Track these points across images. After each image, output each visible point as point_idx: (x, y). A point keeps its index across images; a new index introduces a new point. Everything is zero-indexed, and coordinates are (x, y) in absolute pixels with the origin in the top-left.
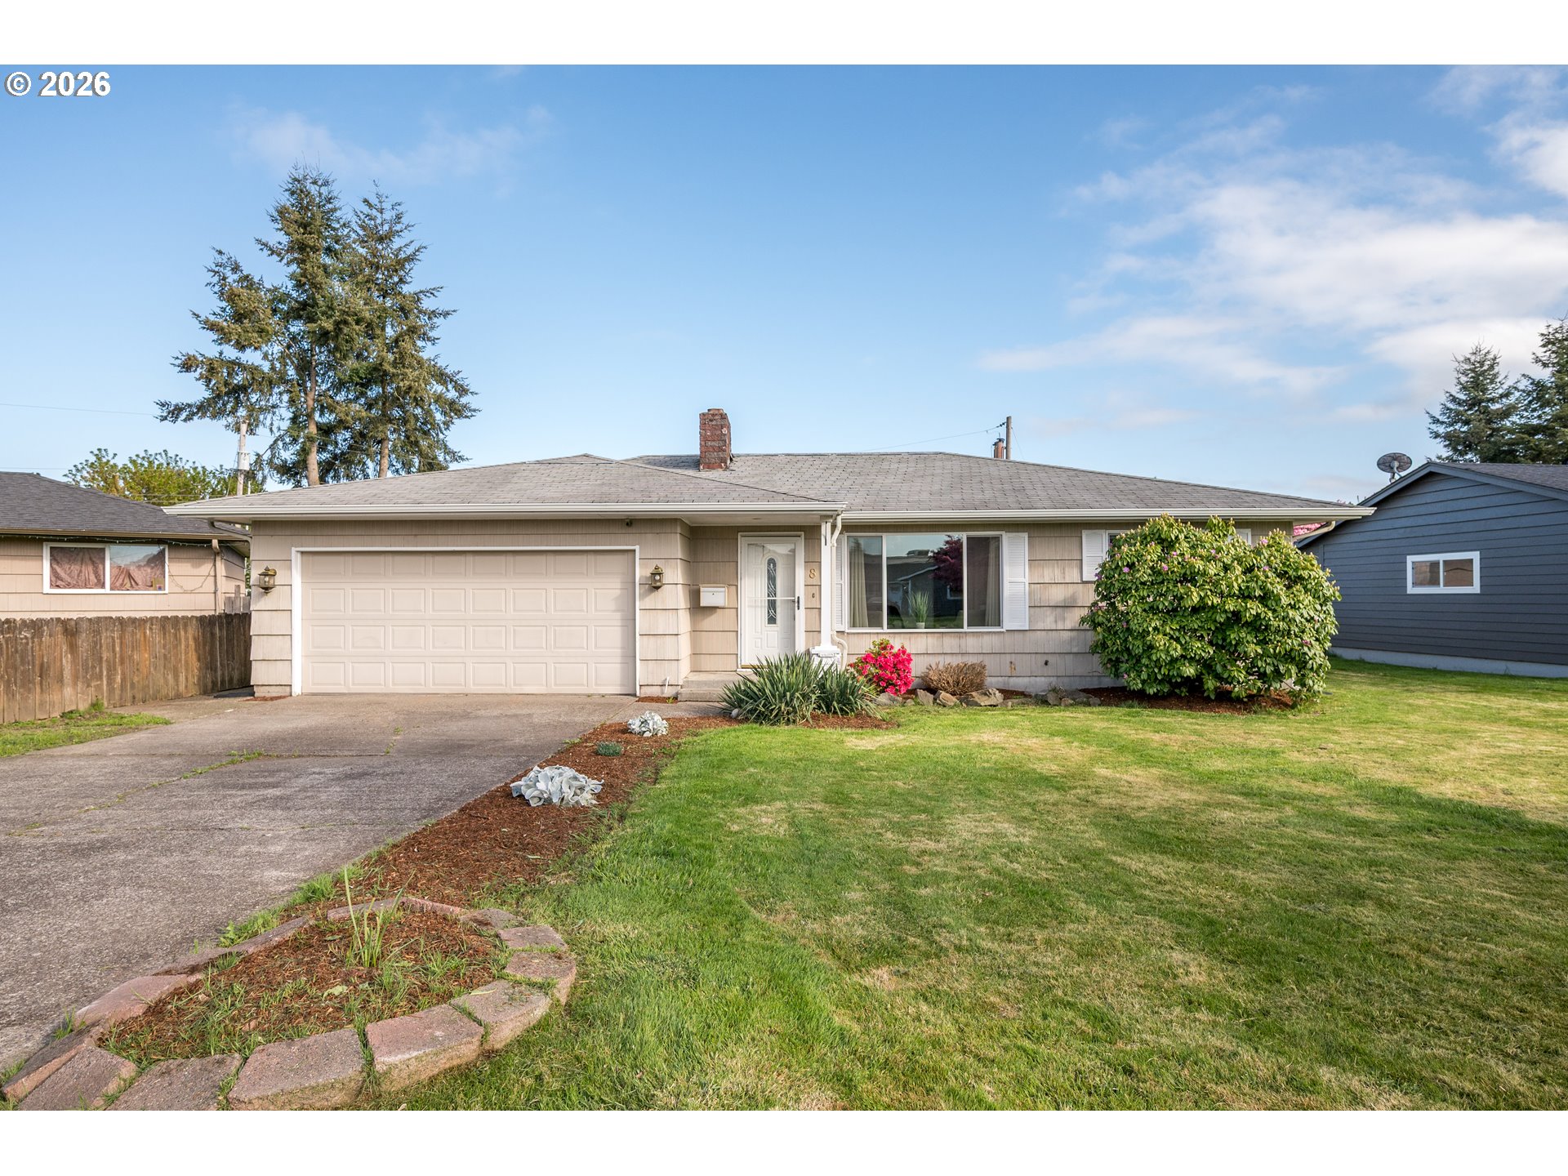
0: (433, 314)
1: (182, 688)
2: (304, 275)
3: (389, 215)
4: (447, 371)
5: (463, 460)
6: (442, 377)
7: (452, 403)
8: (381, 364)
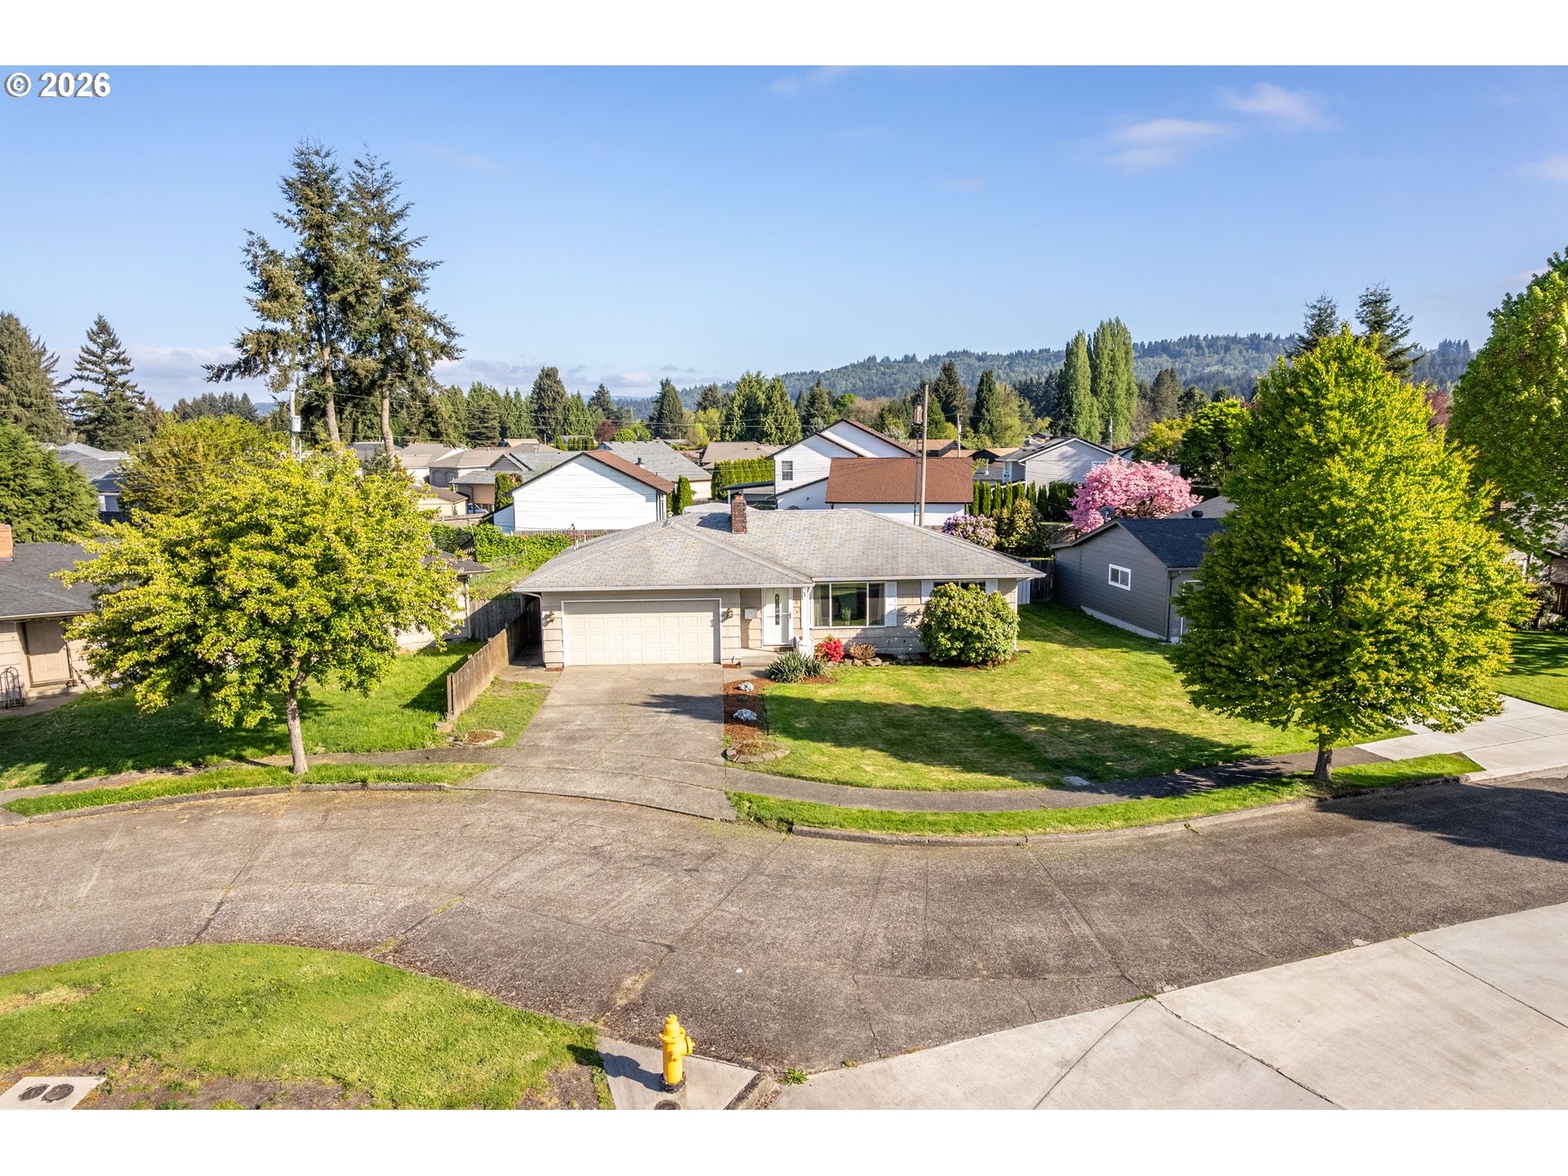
0: (422, 266)
3: (379, 174)
4: (435, 316)
6: (430, 320)
8: (390, 324)
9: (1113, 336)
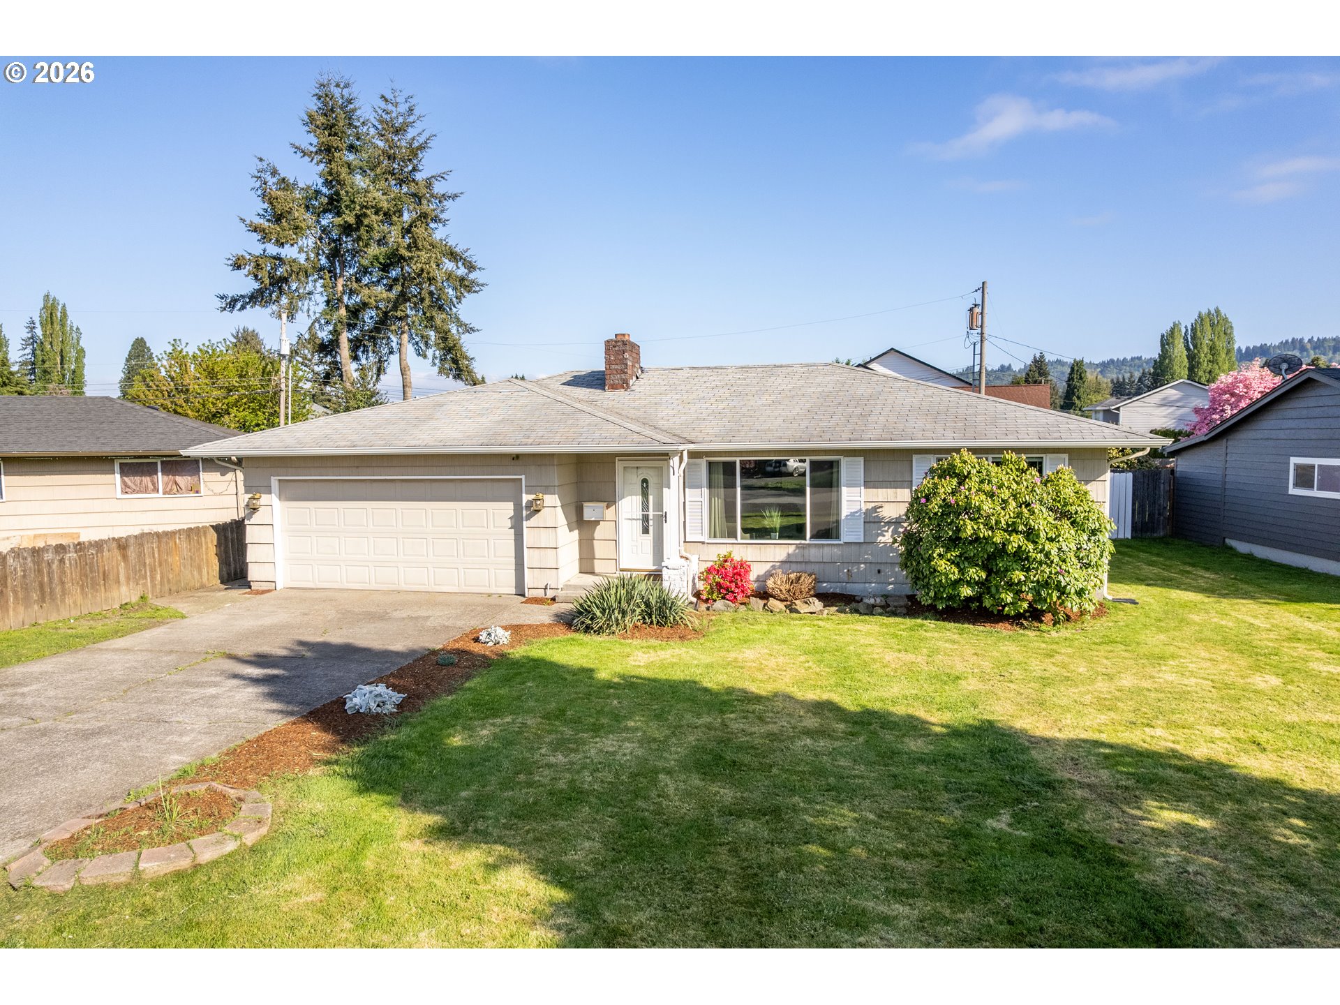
0: (444, 197)
1: (205, 580)
2: (330, 173)
3: (403, 108)
4: (458, 250)
5: (474, 331)
6: (453, 256)
7: (462, 279)
8: (397, 250)
9: (1212, 326)
